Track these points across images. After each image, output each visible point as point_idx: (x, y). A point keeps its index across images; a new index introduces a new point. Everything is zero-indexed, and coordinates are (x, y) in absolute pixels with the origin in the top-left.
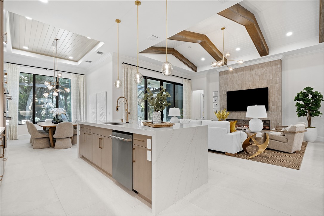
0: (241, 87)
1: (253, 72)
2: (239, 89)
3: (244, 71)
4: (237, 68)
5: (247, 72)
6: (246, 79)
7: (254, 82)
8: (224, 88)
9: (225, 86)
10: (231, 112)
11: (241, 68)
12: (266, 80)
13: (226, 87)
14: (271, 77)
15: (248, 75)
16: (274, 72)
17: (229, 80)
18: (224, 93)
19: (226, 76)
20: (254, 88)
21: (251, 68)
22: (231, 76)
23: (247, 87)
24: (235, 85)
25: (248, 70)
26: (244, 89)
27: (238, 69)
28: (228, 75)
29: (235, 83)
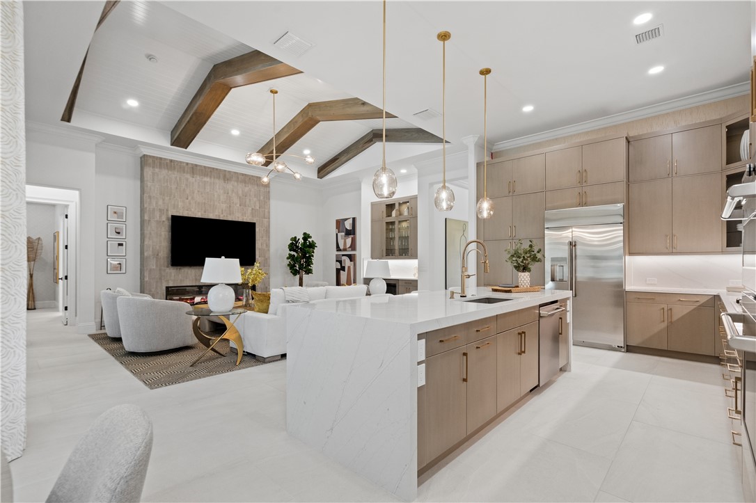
0: (205, 212)
1: (230, 186)
2: (199, 215)
3: (211, 177)
4: (196, 165)
5: (217, 181)
6: (216, 196)
7: (230, 206)
8: (160, 202)
9: (163, 200)
10: (179, 267)
11: (205, 167)
12: (250, 208)
13: (164, 203)
14: (258, 204)
15: (219, 189)
16: (262, 198)
17: (174, 187)
18: (160, 217)
19: (164, 172)
20: (230, 219)
21: (226, 176)
22: (180, 178)
23: (217, 214)
24: (190, 203)
25: (219, 178)
26: (212, 216)
27: (198, 168)
28: (170, 172)
29: (189, 198)
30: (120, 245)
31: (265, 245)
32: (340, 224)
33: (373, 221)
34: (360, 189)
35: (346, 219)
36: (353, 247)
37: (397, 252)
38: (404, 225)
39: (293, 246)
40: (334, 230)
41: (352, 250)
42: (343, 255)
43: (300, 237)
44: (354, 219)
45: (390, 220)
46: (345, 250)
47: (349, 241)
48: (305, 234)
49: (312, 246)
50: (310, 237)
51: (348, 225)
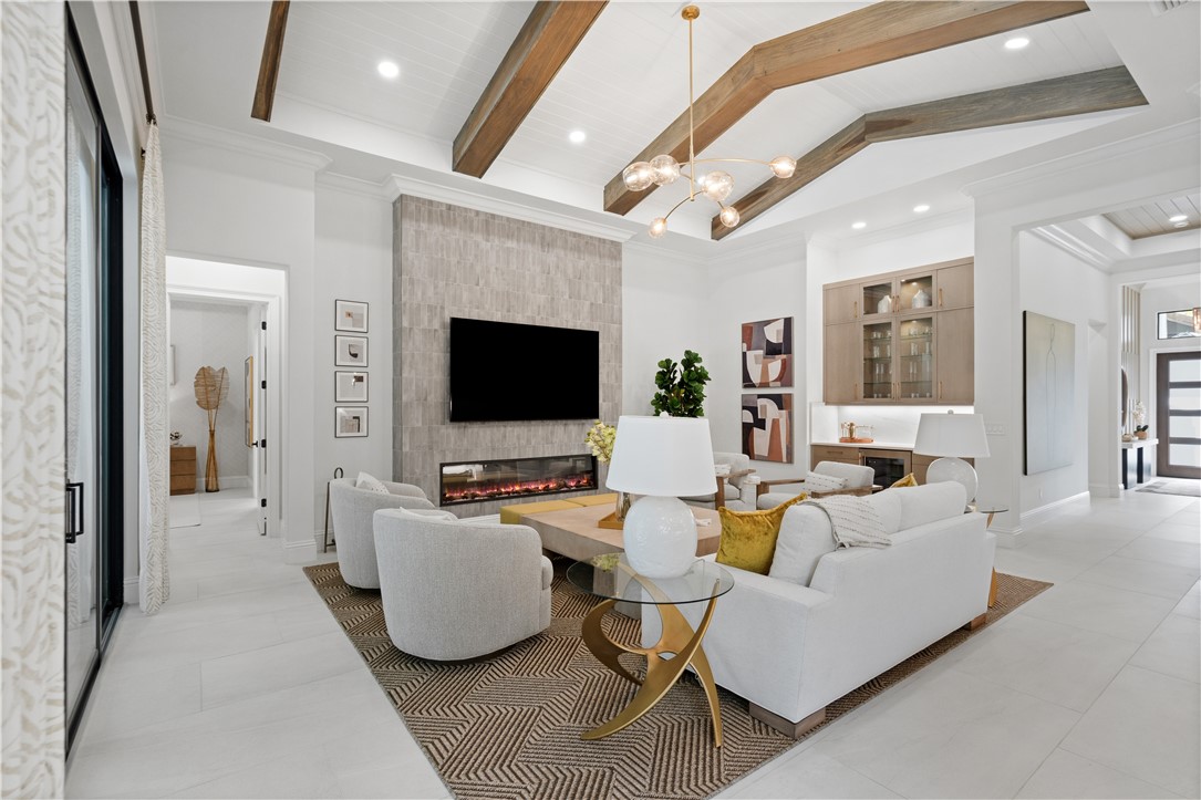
0: (509, 311)
1: (551, 258)
2: (497, 317)
3: (518, 241)
4: (493, 216)
5: (529, 247)
6: (528, 277)
7: (553, 299)
8: (430, 292)
9: (436, 287)
10: (463, 424)
11: (508, 219)
12: (588, 303)
13: (436, 294)
14: (601, 295)
15: (534, 263)
16: (608, 282)
17: (454, 260)
18: (430, 321)
19: (437, 229)
20: (552, 323)
21: (546, 238)
22: (465, 242)
23: (529, 313)
24: (482, 294)
25: (533, 241)
26: (521, 319)
27: (496, 221)
28: (448, 231)
29: (481, 282)
30: (360, 379)
31: (613, 377)
32: (751, 333)
33: (827, 325)
34: (804, 257)
35: (768, 323)
36: (786, 377)
37: (896, 389)
38: (910, 329)
39: (664, 378)
40: (738, 345)
41: (782, 386)
42: (760, 396)
43: (678, 358)
44: (788, 322)
45: (872, 319)
46: (765, 385)
47: (775, 367)
48: (687, 353)
49: (702, 377)
50: (699, 360)
51: (774, 334)
